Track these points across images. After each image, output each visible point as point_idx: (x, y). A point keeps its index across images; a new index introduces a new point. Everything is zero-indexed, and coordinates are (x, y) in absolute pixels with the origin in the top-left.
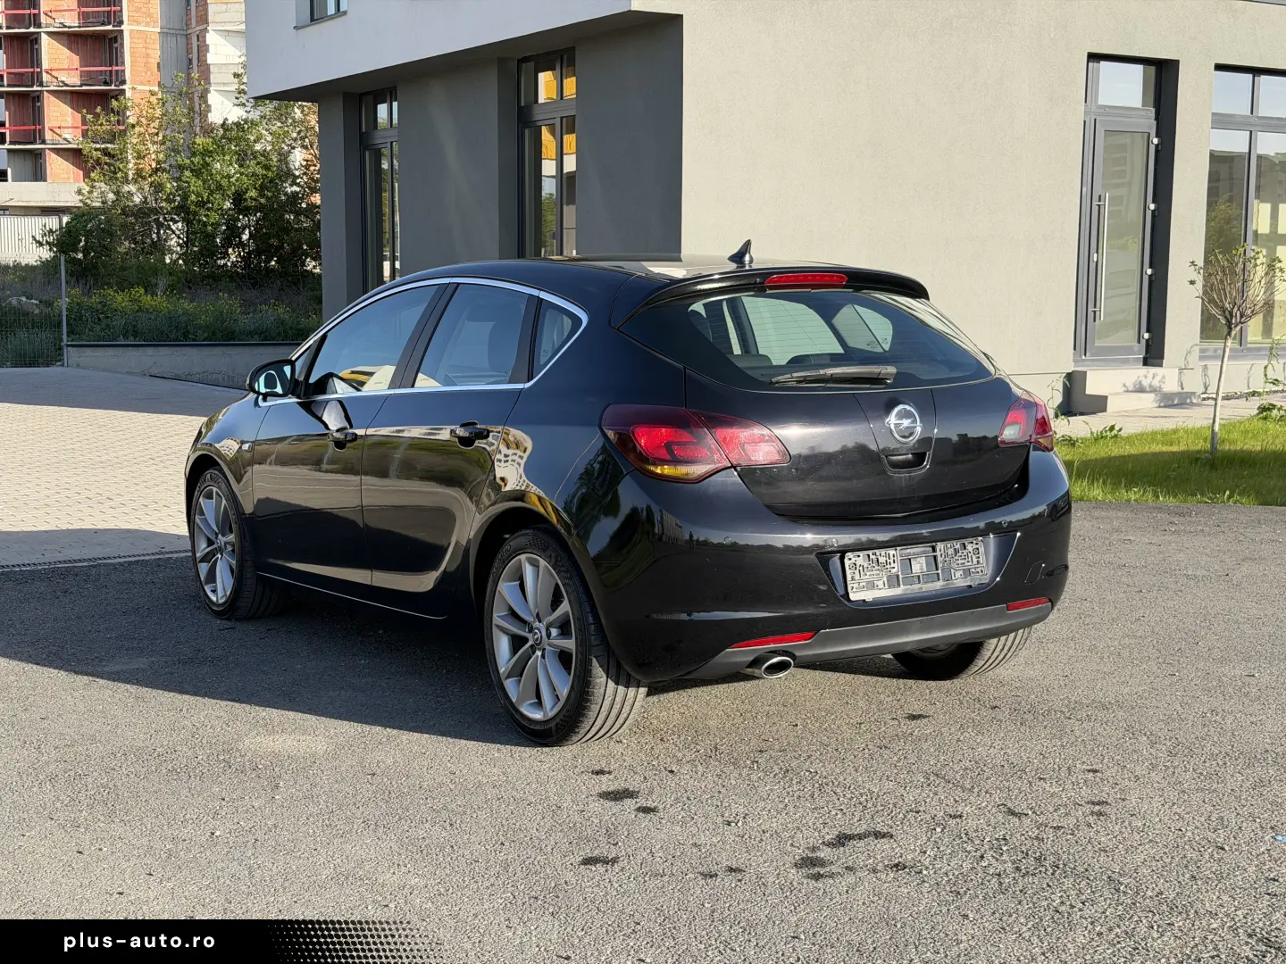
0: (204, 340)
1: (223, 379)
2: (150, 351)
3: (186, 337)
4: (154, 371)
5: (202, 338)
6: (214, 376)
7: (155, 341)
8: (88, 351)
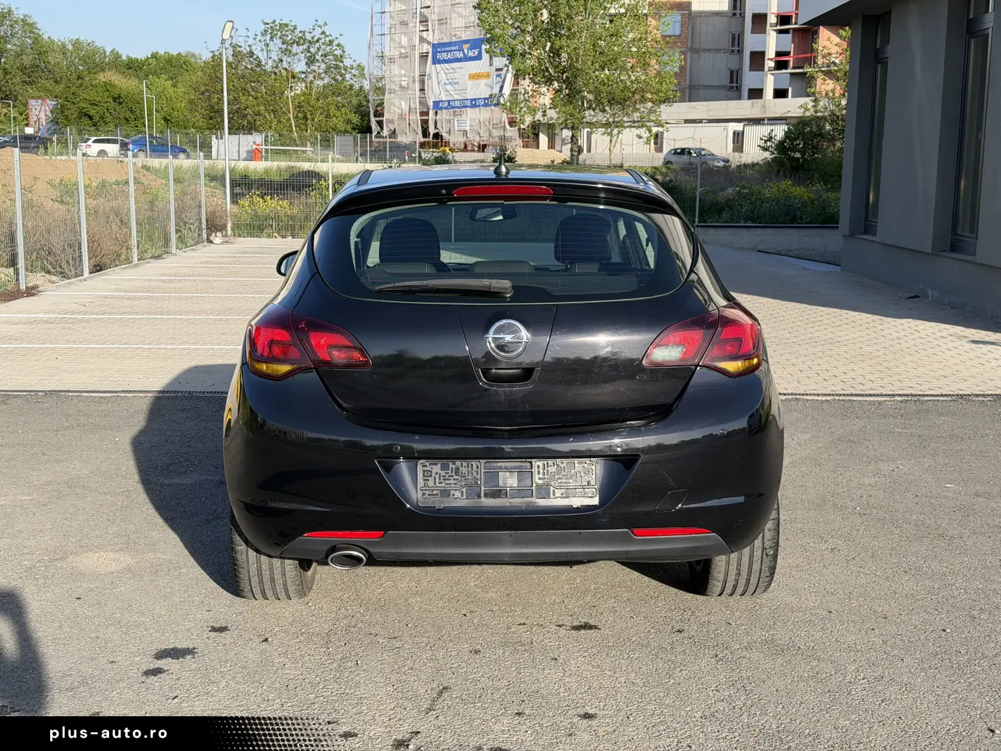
0: (806, 224)
1: (816, 255)
2: (759, 231)
3: (793, 220)
4: (760, 248)
5: (805, 221)
6: (809, 252)
7: (767, 223)
8: (712, 231)
